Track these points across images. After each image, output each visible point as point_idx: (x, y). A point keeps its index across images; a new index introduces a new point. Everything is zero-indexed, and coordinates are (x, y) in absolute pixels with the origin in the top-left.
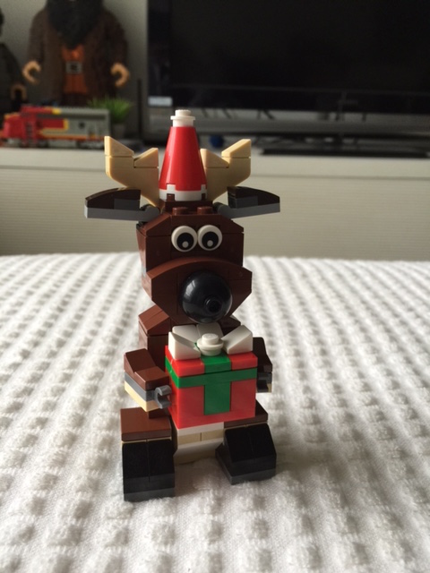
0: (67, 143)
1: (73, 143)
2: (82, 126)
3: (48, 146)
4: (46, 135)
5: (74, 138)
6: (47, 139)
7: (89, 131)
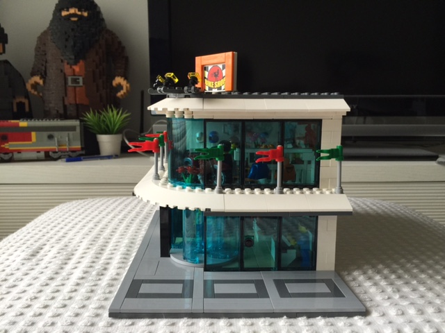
1: (42, 154)
2: (51, 137)
3: (11, 160)
4: (11, 149)
5: (42, 150)
6: (12, 152)
7: (58, 141)
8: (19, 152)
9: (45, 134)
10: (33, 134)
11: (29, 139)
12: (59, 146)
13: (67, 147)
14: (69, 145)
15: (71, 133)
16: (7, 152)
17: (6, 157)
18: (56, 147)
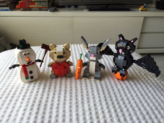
0: (37, 9)
1: (38, 9)
3: (31, 10)
4: (31, 7)
5: (38, 7)
6: (31, 8)
7: (42, 5)
8: (33, 8)
9: (39, 3)
10: (36, 3)
11: (35, 4)
12: (43, 6)
13: (44, 7)
14: (45, 6)
15: (45, 3)
16: (29, 8)
17: (30, 9)
18: (42, 7)
